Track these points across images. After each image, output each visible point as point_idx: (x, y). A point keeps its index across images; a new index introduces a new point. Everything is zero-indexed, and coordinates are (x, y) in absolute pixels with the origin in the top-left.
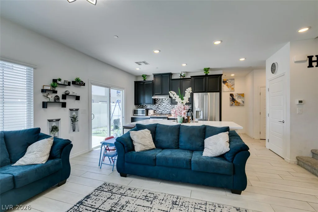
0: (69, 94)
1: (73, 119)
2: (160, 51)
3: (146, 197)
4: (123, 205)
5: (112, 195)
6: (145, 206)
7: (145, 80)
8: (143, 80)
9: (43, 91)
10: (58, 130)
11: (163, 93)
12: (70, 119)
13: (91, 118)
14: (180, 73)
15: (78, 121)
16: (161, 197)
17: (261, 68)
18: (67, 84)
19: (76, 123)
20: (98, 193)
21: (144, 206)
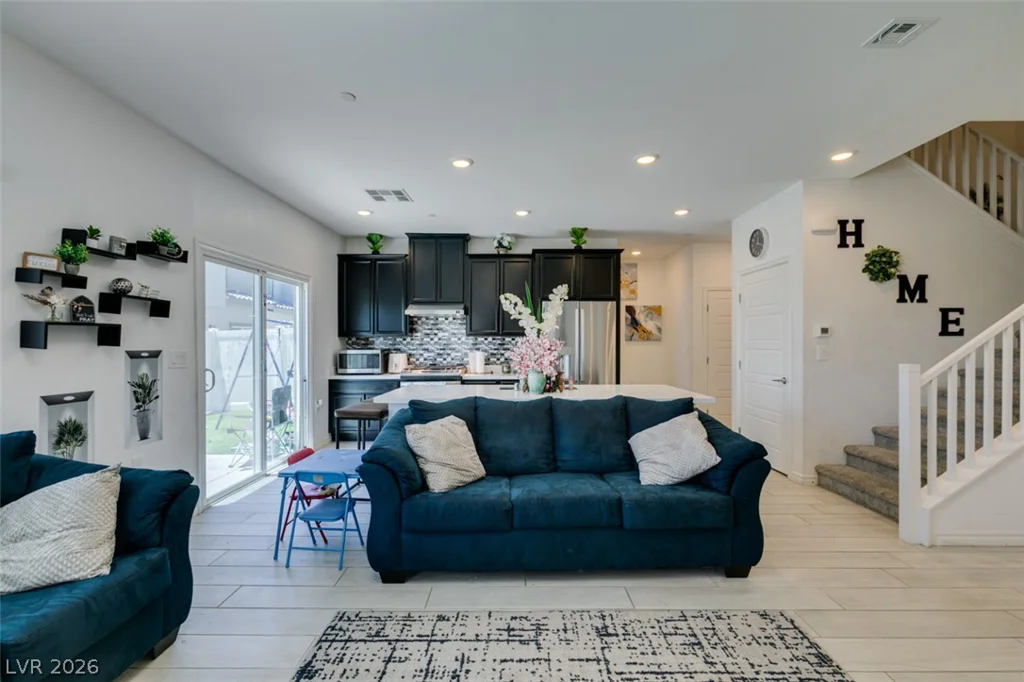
0: (130, 294)
1: (140, 390)
2: (472, 162)
3: (512, 633)
4: (453, 669)
5: (394, 649)
6: (524, 659)
7: (378, 253)
8: (370, 251)
9: (23, 275)
10: (84, 439)
11: (442, 300)
12: (129, 390)
13: (205, 384)
14: (500, 236)
15: (157, 397)
16: (555, 622)
17: (716, 237)
18: (123, 252)
19: (150, 406)
20: (338, 651)
21: (521, 661)
